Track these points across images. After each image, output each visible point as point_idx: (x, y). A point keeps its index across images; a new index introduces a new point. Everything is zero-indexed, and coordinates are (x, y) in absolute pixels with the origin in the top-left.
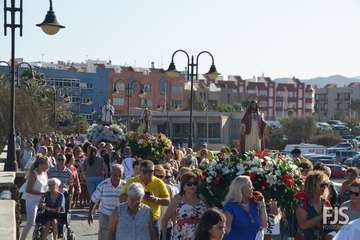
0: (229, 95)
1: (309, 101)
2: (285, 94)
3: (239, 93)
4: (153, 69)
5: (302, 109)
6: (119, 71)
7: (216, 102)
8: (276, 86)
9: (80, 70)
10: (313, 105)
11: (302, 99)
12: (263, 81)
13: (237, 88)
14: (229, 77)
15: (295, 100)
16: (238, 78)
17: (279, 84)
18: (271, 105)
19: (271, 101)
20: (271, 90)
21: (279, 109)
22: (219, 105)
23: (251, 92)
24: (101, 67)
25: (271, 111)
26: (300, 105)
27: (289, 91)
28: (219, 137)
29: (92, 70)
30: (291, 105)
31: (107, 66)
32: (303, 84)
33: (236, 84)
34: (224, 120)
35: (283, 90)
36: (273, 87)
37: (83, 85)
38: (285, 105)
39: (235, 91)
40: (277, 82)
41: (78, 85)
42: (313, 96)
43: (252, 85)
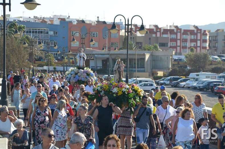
0: (150, 39)
1: (205, 41)
2: (188, 37)
3: (156, 37)
4: (98, 22)
5: (200, 47)
6: (75, 23)
7: (141, 43)
8: (182, 31)
9: (49, 22)
10: (207, 44)
11: (200, 40)
12: (173, 28)
13: (156, 33)
14: (150, 26)
15: (195, 41)
16: (156, 26)
17: (184, 30)
18: (179, 44)
19: (179, 42)
20: (179, 34)
21: (185, 47)
22: (143, 46)
23: (165, 36)
24: (62, 20)
25: (178, 48)
26: (199, 45)
27: (191, 34)
28: (144, 68)
29: (57, 22)
30: (193, 44)
31: (67, 20)
32: (201, 30)
33: (155, 30)
34: (147, 56)
35: (187, 34)
36: (180, 32)
37: (51, 33)
38: (188, 44)
39: (154, 35)
40: (183, 29)
41: (47, 33)
42: (208, 38)
43: (166, 31)
